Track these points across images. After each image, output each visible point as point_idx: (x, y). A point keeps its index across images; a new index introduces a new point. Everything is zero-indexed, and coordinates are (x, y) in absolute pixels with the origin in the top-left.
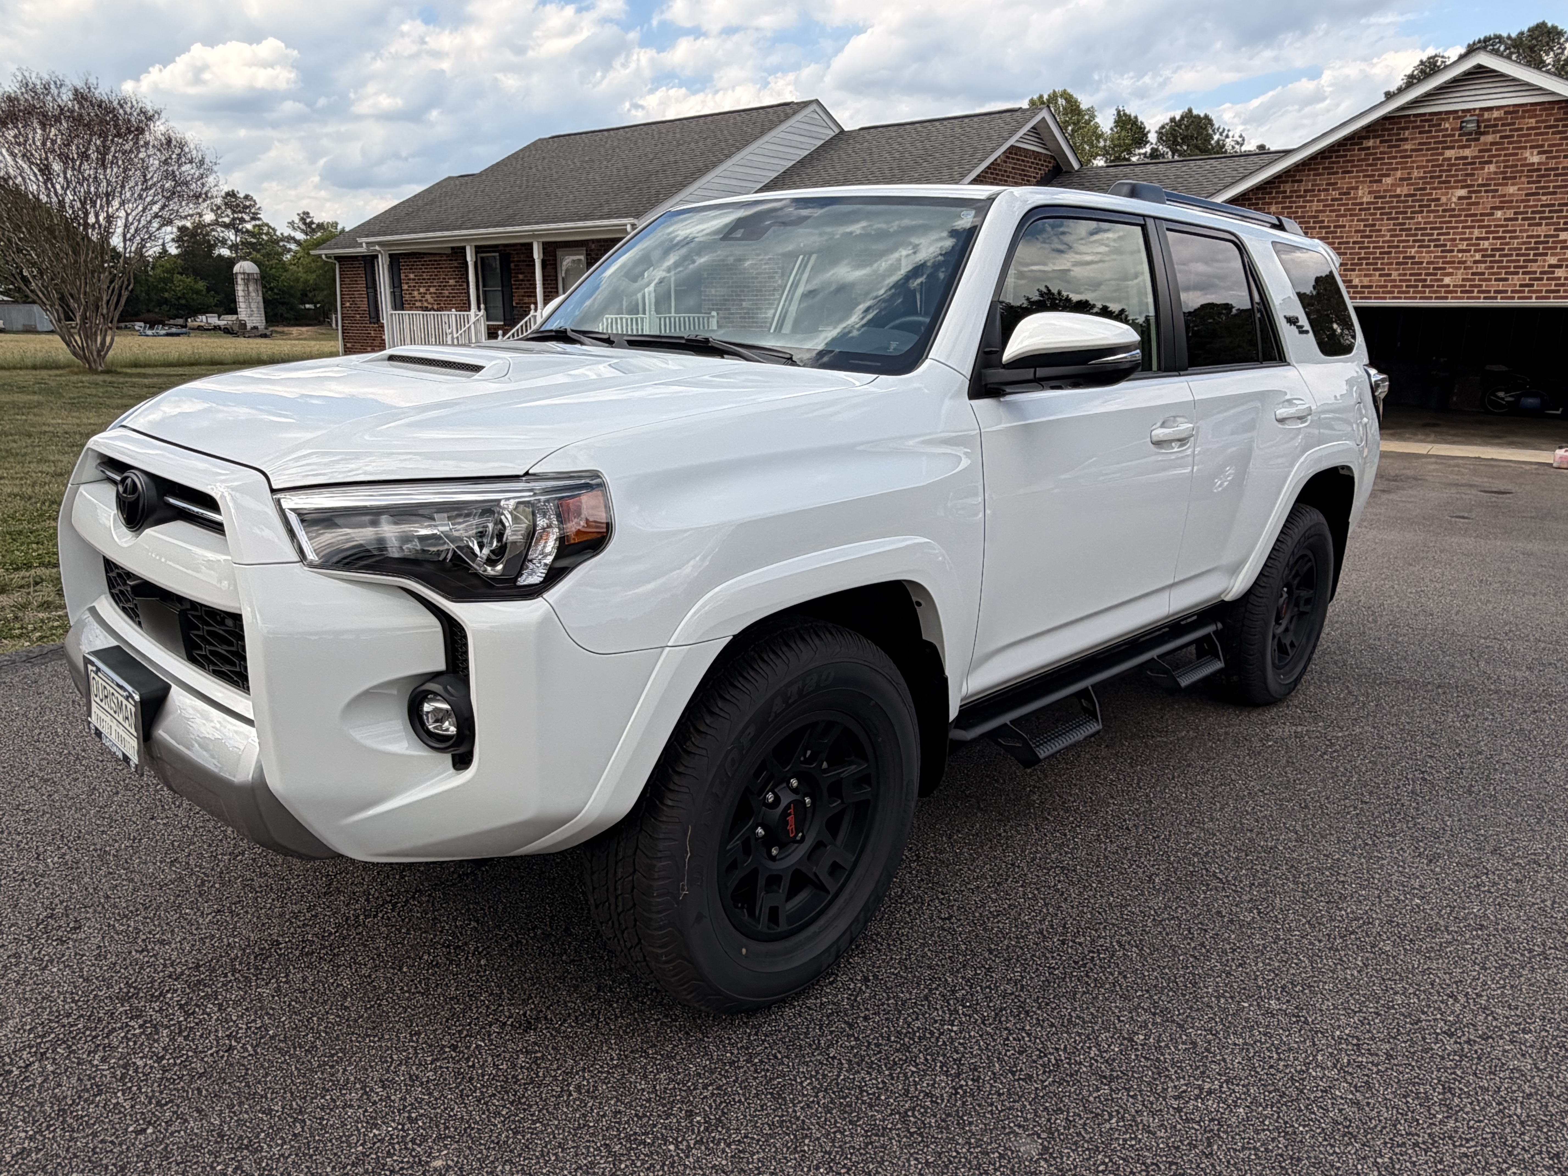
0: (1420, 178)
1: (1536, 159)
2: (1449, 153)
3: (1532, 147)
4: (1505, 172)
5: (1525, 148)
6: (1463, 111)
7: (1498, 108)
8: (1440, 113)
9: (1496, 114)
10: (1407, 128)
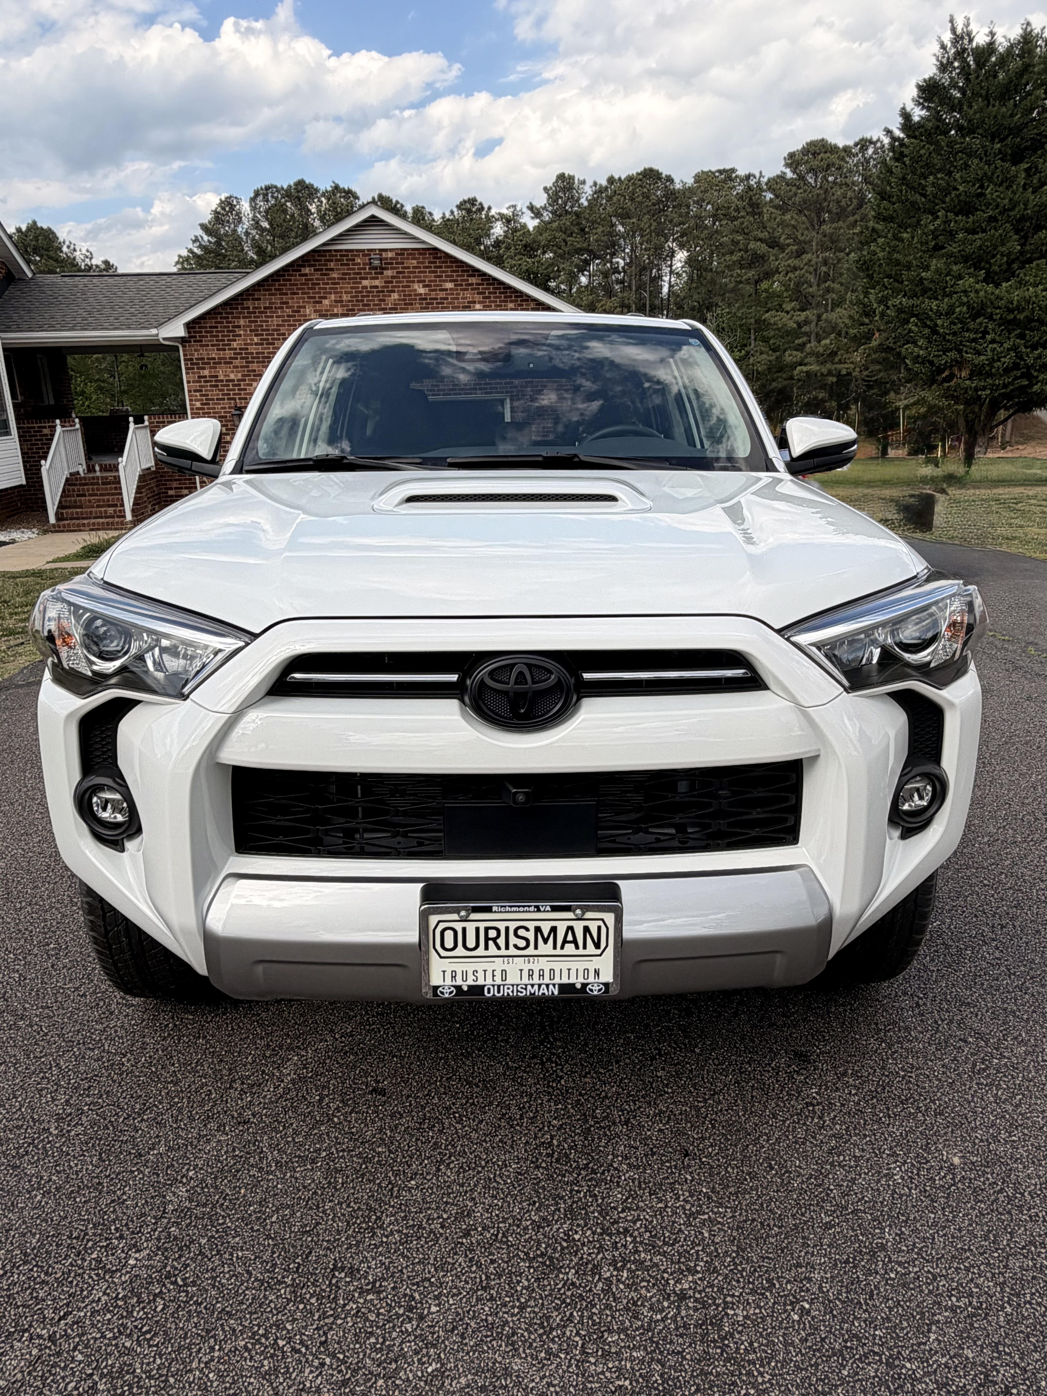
0: (349, 301)
1: (422, 291)
2: (365, 283)
3: (418, 282)
4: (405, 300)
5: (414, 282)
6: (368, 250)
7: (391, 250)
8: (352, 251)
9: (390, 255)
10: (331, 261)
